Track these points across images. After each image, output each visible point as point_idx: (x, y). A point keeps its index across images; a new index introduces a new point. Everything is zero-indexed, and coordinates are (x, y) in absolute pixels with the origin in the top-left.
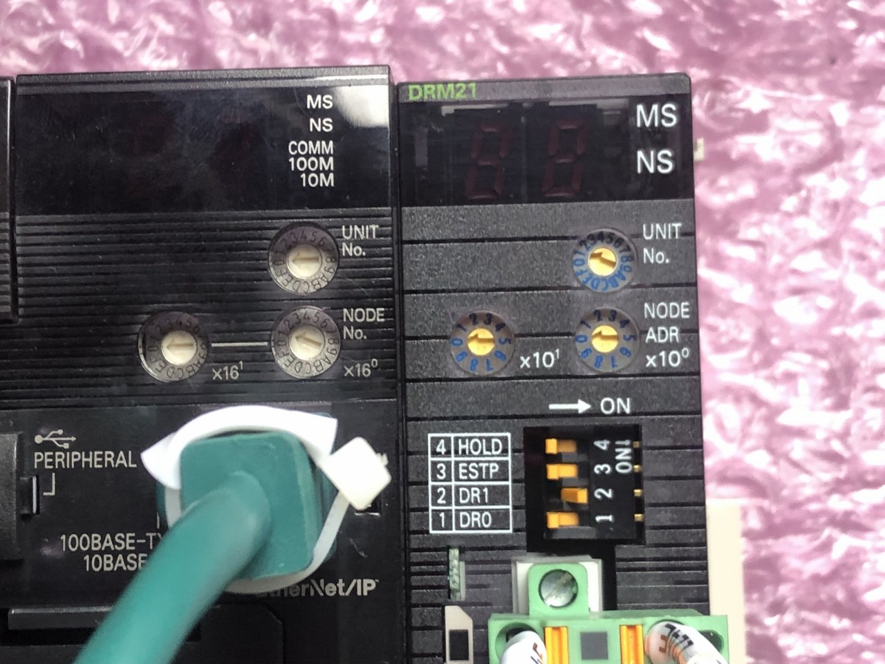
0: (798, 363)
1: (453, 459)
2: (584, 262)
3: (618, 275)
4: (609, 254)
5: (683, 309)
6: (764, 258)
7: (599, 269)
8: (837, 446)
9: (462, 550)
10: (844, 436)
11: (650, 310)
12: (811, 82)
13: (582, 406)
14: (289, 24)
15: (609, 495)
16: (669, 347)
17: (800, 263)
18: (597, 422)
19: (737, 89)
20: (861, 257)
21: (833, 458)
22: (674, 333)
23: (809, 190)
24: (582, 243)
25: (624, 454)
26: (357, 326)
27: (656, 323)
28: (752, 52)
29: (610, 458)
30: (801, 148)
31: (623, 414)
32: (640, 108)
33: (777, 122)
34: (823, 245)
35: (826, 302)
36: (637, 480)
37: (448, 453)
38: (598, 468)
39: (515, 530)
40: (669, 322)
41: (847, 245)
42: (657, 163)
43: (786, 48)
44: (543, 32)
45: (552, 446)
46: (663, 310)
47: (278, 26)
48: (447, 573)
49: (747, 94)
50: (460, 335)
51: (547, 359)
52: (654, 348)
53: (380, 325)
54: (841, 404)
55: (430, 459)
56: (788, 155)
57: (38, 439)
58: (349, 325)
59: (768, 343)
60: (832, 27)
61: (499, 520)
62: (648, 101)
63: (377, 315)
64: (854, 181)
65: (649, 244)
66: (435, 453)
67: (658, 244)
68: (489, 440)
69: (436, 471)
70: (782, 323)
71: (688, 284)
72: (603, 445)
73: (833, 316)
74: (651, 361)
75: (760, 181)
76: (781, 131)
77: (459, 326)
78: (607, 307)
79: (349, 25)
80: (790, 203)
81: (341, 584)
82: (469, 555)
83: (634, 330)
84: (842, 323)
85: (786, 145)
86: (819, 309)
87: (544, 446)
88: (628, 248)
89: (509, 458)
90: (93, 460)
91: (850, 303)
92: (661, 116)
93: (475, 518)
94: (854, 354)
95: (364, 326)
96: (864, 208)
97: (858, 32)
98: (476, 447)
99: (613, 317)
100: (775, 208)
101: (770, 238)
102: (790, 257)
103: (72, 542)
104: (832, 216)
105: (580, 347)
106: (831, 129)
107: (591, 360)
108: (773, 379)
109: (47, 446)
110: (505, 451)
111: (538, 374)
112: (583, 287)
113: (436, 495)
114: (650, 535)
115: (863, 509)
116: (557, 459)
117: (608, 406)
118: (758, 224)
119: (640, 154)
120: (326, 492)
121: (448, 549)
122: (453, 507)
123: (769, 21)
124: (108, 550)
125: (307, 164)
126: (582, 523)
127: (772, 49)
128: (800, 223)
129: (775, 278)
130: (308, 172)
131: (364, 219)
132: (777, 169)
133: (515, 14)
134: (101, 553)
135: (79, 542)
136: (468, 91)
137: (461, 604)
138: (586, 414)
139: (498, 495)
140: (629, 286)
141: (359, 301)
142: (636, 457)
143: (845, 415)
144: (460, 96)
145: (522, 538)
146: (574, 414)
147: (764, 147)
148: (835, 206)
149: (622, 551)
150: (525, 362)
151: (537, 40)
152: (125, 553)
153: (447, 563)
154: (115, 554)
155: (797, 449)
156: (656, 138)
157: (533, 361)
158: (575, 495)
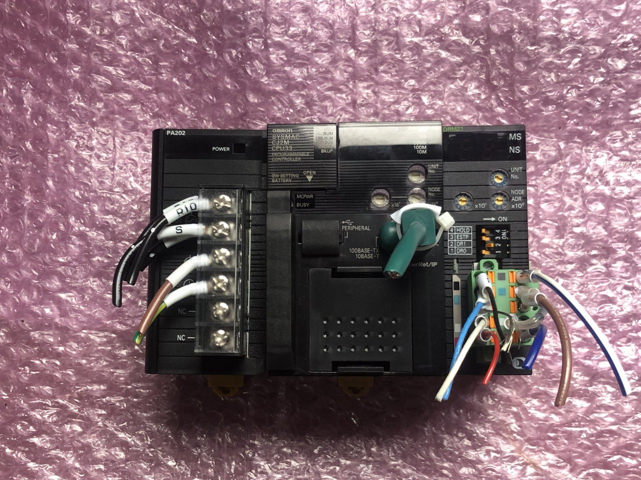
0: (548, 224)
1: (455, 233)
2: (493, 179)
3: (503, 182)
4: (501, 176)
5: (522, 192)
6: (537, 190)
7: (497, 181)
8: (560, 250)
9: (457, 259)
10: (562, 247)
11: (513, 192)
12: (553, 135)
13: (493, 219)
14: (384, 115)
15: (500, 245)
16: (518, 202)
17: (549, 192)
18: (497, 223)
19: (529, 137)
20: (568, 191)
21: (559, 254)
22: (520, 199)
23: (552, 169)
24: (493, 173)
25: (504, 234)
26: (432, 192)
27: (515, 195)
28: (534, 125)
29: (500, 234)
30: (549, 156)
31: (505, 221)
32: (511, 134)
33: (541, 147)
34: (556, 186)
35: (557, 204)
36: (508, 242)
37: (454, 232)
38: (497, 238)
39: (473, 254)
40: (518, 195)
41: (564, 187)
42: (515, 150)
43: (545, 124)
44: (466, 117)
45: (484, 231)
46: (517, 192)
47: (381, 116)
48: (453, 266)
49: (532, 138)
50: (457, 199)
51: (483, 205)
52: (514, 203)
53: (439, 192)
54: (562, 237)
55: (449, 233)
56: (545, 158)
57: (343, 222)
58: (430, 192)
59: (538, 217)
60: (560, 117)
61: (469, 251)
62: (513, 133)
63: (438, 189)
64: (566, 166)
65: (513, 173)
66: (450, 232)
67: (515, 173)
68: (466, 228)
69: (450, 237)
70: (543, 210)
71: (524, 185)
72: (498, 231)
73: (560, 209)
74: (513, 206)
75: (536, 166)
76: (543, 150)
77: (456, 196)
78: (500, 192)
79: (403, 115)
80: (546, 173)
81: (427, 263)
82: (460, 261)
83: (508, 198)
84: (562, 211)
85: (544, 155)
86: (555, 207)
87: (481, 231)
88: (507, 174)
89: (471, 234)
90: (358, 228)
91: (565, 205)
92: (517, 137)
93: (461, 250)
94: (566, 221)
95: (434, 192)
96: (569, 174)
97: (568, 119)
98: (462, 230)
99: (501, 194)
100: (541, 175)
101: (539, 184)
102: (546, 190)
103: (353, 250)
104: (559, 178)
105: (493, 203)
106: (559, 149)
107: (495, 206)
108: (539, 228)
109: (345, 224)
110: (470, 232)
111: (480, 210)
112: (493, 185)
113: (450, 244)
114: (512, 256)
115: (568, 270)
116: (484, 235)
117: (500, 219)
118: (535, 180)
119: (510, 148)
120: (438, 226)
121: (453, 259)
122: (455, 247)
123: (539, 115)
124: (362, 253)
125: (419, 147)
126: (491, 253)
127: (540, 124)
128: (549, 179)
129: (540, 197)
130: (419, 150)
131: (434, 163)
132: (542, 162)
133: (457, 112)
134: (360, 253)
135: (354, 251)
136: (461, 129)
137: (456, 274)
138: (494, 221)
139: (468, 244)
140: (507, 185)
141: (433, 186)
142: (508, 235)
143: (562, 240)
144: (458, 131)
145: (475, 256)
146: (491, 221)
147: (538, 156)
148: (560, 174)
149: (505, 260)
150: (476, 206)
151: (464, 120)
152: (367, 254)
153: (453, 263)
154: (364, 254)
155: (548, 251)
156: (515, 143)
157: (479, 206)
158: (490, 245)
